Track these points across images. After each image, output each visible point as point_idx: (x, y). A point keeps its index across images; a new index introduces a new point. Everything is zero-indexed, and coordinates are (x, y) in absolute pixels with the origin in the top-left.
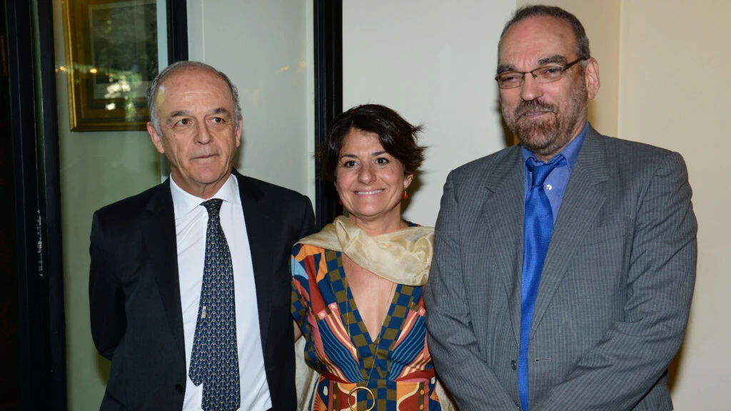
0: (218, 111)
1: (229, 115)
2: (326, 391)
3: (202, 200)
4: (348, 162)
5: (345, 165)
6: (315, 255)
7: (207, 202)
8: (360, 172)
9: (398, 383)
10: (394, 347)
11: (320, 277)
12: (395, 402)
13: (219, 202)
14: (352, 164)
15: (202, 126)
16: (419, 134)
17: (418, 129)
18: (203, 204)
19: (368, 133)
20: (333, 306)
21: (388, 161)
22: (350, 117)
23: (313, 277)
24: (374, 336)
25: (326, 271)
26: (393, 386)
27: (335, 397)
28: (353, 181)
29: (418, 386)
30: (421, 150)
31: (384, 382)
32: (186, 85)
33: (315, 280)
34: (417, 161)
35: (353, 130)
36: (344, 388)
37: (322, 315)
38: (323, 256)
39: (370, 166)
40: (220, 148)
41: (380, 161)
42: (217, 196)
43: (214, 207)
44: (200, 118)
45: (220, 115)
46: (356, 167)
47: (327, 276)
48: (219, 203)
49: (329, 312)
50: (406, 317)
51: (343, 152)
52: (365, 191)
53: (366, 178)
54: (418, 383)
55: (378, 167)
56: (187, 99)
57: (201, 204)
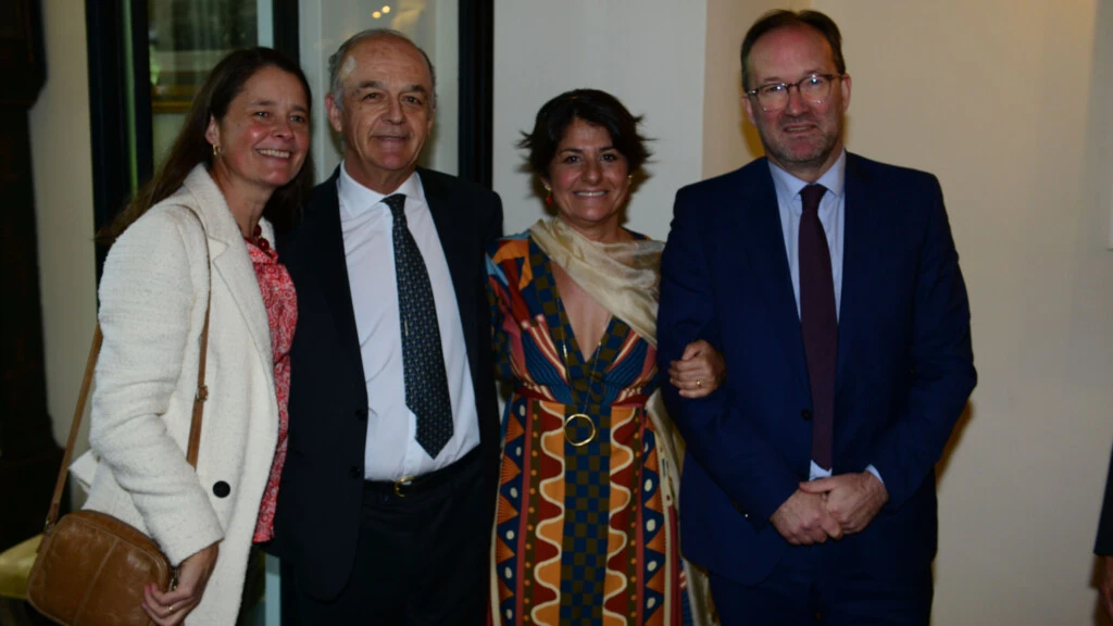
0: (415, 88)
2: (522, 411)
3: (382, 197)
4: (569, 157)
5: (567, 160)
6: (516, 259)
7: (389, 198)
8: (585, 169)
9: (614, 408)
10: (608, 370)
11: (523, 284)
12: (608, 430)
14: (574, 159)
15: (396, 103)
18: (385, 201)
20: (540, 318)
21: (615, 159)
23: (514, 282)
24: (587, 357)
25: (530, 277)
26: (608, 413)
27: (535, 417)
28: (576, 179)
29: (633, 413)
31: (597, 407)
32: (383, 53)
33: (517, 287)
35: (576, 119)
36: (549, 407)
37: (525, 325)
38: (527, 260)
39: (597, 163)
40: (413, 130)
41: (609, 158)
42: (401, 190)
43: (397, 204)
44: (394, 94)
45: (416, 94)
46: (579, 163)
47: (531, 283)
48: (402, 198)
49: (535, 323)
51: (565, 144)
52: (589, 192)
53: (592, 177)
54: (634, 410)
55: (604, 163)
56: (381, 69)
57: (382, 201)
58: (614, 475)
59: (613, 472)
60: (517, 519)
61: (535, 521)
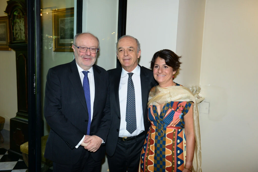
0: (130, 47)
1: (134, 49)
4: (156, 66)
5: (155, 67)
7: (129, 73)
8: (159, 70)
10: (164, 118)
13: (133, 74)
14: (157, 67)
16: (180, 59)
17: (180, 57)
19: (162, 59)
21: (167, 67)
22: (158, 53)
24: (159, 114)
26: (165, 129)
27: (151, 129)
28: (157, 72)
29: (173, 130)
30: (180, 63)
34: (177, 67)
35: (158, 57)
36: (153, 127)
39: (162, 68)
41: (165, 67)
44: (126, 49)
45: (131, 49)
46: (158, 68)
50: (168, 110)
51: (155, 63)
52: (160, 75)
53: (160, 72)
55: (164, 69)
57: (127, 74)
58: (167, 146)
59: (166, 145)
60: (144, 154)
61: (148, 155)
